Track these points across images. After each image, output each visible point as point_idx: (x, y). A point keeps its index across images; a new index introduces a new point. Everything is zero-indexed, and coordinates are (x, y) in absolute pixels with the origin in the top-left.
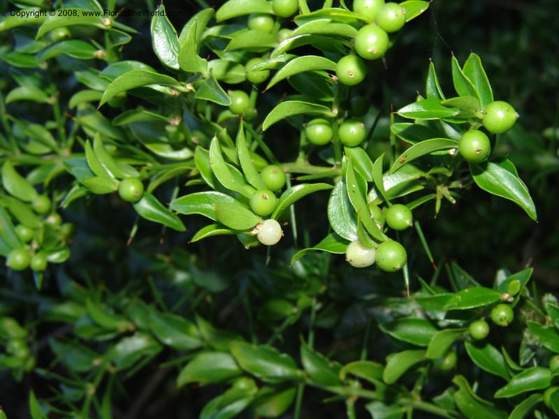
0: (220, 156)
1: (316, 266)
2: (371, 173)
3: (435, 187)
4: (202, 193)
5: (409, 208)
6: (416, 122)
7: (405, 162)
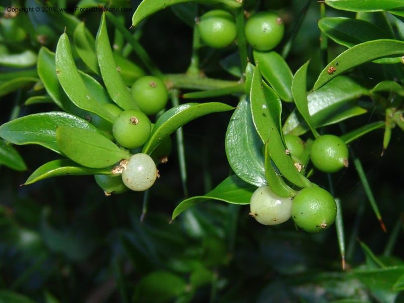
0: (71, 62)
1: (219, 225)
2: (290, 89)
3: (384, 111)
4: (42, 114)
5: (345, 141)
6: (358, 17)
7: (335, 73)
